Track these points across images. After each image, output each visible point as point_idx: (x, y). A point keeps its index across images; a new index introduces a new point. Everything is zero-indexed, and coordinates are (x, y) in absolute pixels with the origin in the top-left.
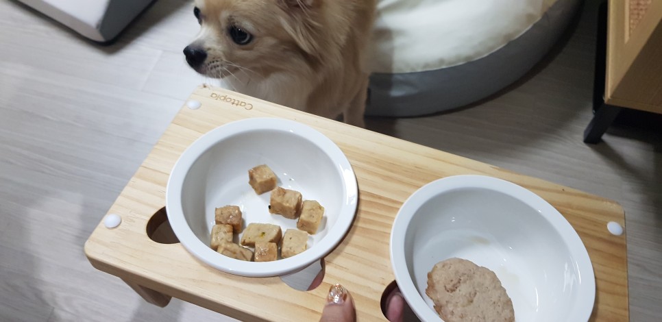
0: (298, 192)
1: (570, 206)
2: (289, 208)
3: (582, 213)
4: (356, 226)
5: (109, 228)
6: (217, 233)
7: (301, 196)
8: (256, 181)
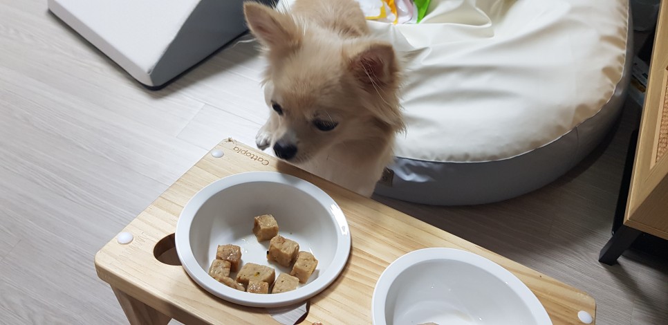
0: (296, 243)
1: (545, 291)
2: (286, 255)
3: (556, 300)
4: (344, 277)
5: (120, 243)
6: (216, 266)
7: (298, 246)
8: (260, 228)
